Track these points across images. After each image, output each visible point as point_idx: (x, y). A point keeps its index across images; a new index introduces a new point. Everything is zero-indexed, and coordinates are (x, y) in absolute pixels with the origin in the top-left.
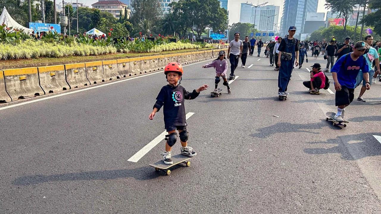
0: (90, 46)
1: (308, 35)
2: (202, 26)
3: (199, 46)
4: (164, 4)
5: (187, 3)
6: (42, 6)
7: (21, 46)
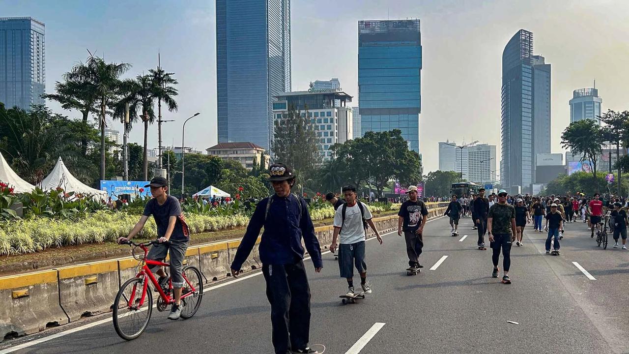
0: (206, 216)
1: (543, 187)
2: (384, 178)
3: (381, 208)
4: (323, 147)
5: (358, 145)
6: (124, 153)
7: (88, 223)
